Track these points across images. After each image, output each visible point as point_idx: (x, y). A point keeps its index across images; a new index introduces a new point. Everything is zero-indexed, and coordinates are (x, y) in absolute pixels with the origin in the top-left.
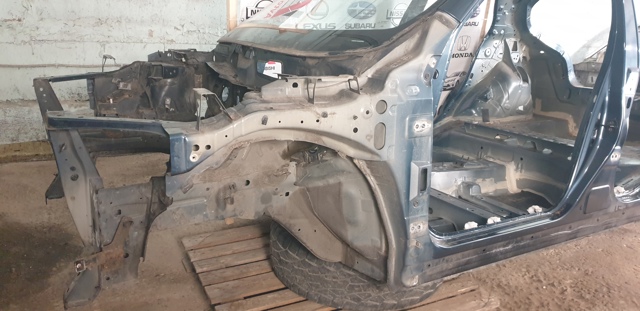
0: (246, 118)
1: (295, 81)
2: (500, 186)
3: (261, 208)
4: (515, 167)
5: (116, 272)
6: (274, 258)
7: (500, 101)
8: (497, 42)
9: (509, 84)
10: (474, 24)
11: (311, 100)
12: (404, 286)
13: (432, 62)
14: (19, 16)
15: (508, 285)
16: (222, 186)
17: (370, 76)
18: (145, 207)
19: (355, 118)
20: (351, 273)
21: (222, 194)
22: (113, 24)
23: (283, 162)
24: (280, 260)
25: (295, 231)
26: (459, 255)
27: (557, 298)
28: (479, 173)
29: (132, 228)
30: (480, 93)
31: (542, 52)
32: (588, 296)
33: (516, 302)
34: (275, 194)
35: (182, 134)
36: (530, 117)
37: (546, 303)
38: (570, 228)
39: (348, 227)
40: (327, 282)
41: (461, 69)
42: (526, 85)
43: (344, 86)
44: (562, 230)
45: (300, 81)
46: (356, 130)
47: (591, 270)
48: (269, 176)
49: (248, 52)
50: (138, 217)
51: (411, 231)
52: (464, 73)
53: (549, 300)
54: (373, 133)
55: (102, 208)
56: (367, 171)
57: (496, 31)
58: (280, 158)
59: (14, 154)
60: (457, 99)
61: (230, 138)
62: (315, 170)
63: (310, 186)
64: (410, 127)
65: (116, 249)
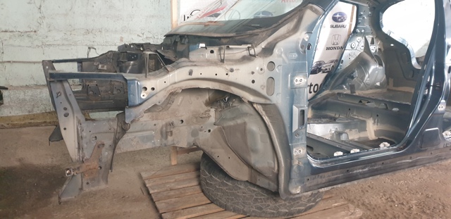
0: (178, 70)
1: (212, 49)
2: (362, 135)
3: (192, 140)
4: (373, 122)
5: (93, 179)
6: (203, 182)
7: (363, 78)
8: (359, 38)
9: (369, 67)
10: (343, 26)
11: (222, 61)
12: (291, 194)
13: (306, 37)
14: (35, 29)
15: (370, 204)
16: (164, 123)
17: (263, 47)
18: (113, 135)
19: (253, 73)
20: (256, 189)
21: (164, 129)
22: (96, 33)
23: (206, 108)
24: (207, 183)
25: (215, 157)
26: (330, 173)
27: (406, 212)
28: (347, 126)
29: (103, 150)
30: (348, 74)
31: (392, 45)
32: (428, 212)
33: (375, 215)
34: (201, 130)
35: (135, 80)
36: (385, 90)
37: (397, 216)
38: (411, 158)
39: (252, 154)
40: (238, 196)
41: (335, 58)
42: (381, 68)
43: (246, 53)
44: (405, 159)
45: (216, 49)
46: (253, 82)
47: (430, 194)
48: (196, 118)
49: (183, 40)
50: (108, 142)
51: (295, 154)
52: (337, 61)
53: (400, 213)
54: (265, 84)
55: (84, 134)
56: (263, 113)
57: (358, 31)
58: (204, 106)
59: (30, 121)
60: (332, 78)
61: (168, 83)
62: (228, 114)
63: (225, 125)
64: (292, 81)
65: (93, 163)
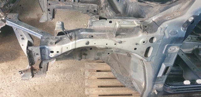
1: (111, 20)
3: (97, 57)
17: (154, 20)
21: (80, 52)
25: (111, 65)
45: (114, 20)
46: (135, 49)
54: (145, 51)
63: (118, 53)
64: (167, 49)
65: (36, 66)
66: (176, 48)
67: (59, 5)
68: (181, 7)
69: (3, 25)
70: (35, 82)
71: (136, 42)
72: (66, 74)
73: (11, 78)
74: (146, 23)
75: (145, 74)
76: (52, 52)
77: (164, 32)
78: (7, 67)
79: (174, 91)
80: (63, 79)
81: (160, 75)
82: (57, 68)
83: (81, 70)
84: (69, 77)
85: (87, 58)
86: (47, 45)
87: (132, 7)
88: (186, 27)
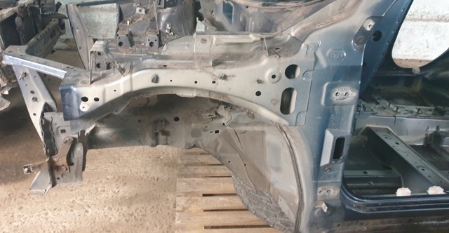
1: (204, 36)
3: (191, 140)
13: (368, 24)
19: (259, 82)
25: (225, 162)
34: (205, 131)
45: (210, 37)
46: (258, 93)
51: (319, 194)
61: (119, 92)
63: (237, 129)
64: (328, 95)
65: (60, 159)
66: (350, 92)
67: (119, 54)
68: (346, 5)
69: (3, 106)
70: (64, 224)
71: (258, 77)
72: (133, 208)
73: (12, 216)
74: (279, 41)
75: (297, 167)
76: (85, 99)
77: (315, 54)
78: (6, 195)
79: (372, 210)
80: (127, 218)
81: (326, 159)
82: (115, 195)
83: (168, 197)
84: (140, 214)
85: (169, 142)
86: (74, 85)
87: (253, 23)
88: (363, 43)
